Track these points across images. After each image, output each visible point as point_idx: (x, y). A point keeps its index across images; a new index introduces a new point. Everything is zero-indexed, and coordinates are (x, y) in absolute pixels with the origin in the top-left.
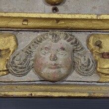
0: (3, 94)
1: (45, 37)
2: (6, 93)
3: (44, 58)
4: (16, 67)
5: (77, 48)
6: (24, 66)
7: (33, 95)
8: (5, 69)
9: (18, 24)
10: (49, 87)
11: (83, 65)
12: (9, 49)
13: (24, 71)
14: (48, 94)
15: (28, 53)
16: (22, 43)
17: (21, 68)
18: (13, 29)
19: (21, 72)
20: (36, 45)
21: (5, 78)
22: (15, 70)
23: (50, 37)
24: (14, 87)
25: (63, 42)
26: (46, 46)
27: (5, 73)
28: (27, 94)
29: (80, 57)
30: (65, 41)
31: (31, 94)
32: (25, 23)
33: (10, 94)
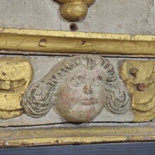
0: (20, 141)
1: (78, 62)
2: (25, 141)
3: (76, 90)
4: (37, 104)
5: (113, 77)
6: (47, 102)
7: (60, 142)
9: (33, 45)
10: (76, 131)
11: (118, 99)
13: (46, 109)
14: (78, 140)
15: (51, 84)
16: (39, 71)
17: (43, 105)
20: (63, 73)
21: (18, 121)
22: (35, 109)
23: (85, 62)
24: (31, 133)
25: (99, 69)
26: (79, 75)
27: (18, 113)
28: (52, 141)
29: (113, 89)
30: (102, 68)
31: (57, 141)
32: (43, 44)
33: (30, 141)
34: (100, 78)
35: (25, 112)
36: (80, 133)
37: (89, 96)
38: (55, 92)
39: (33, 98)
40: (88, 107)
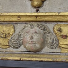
0: (5, 58)
2: (7, 58)
4: (12, 43)
6: (17, 43)
7: (21, 59)
8: (8, 44)
10: (31, 55)
11: (50, 42)
12: (9, 33)
14: (30, 59)
16: (18, 30)
17: (15, 44)
18: (13, 22)
19: (15, 46)
20: (22, 31)
22: (12, 45)
26: (27, 31)
30: (38, 28)
31: (20, 59)
33: (9, 58)
34: (36, 33)
35: (10, 47)
36: (33, 56)
37: (31, 40)
38: (22, 38)
39: (11, 41)
40: (31, 45)
